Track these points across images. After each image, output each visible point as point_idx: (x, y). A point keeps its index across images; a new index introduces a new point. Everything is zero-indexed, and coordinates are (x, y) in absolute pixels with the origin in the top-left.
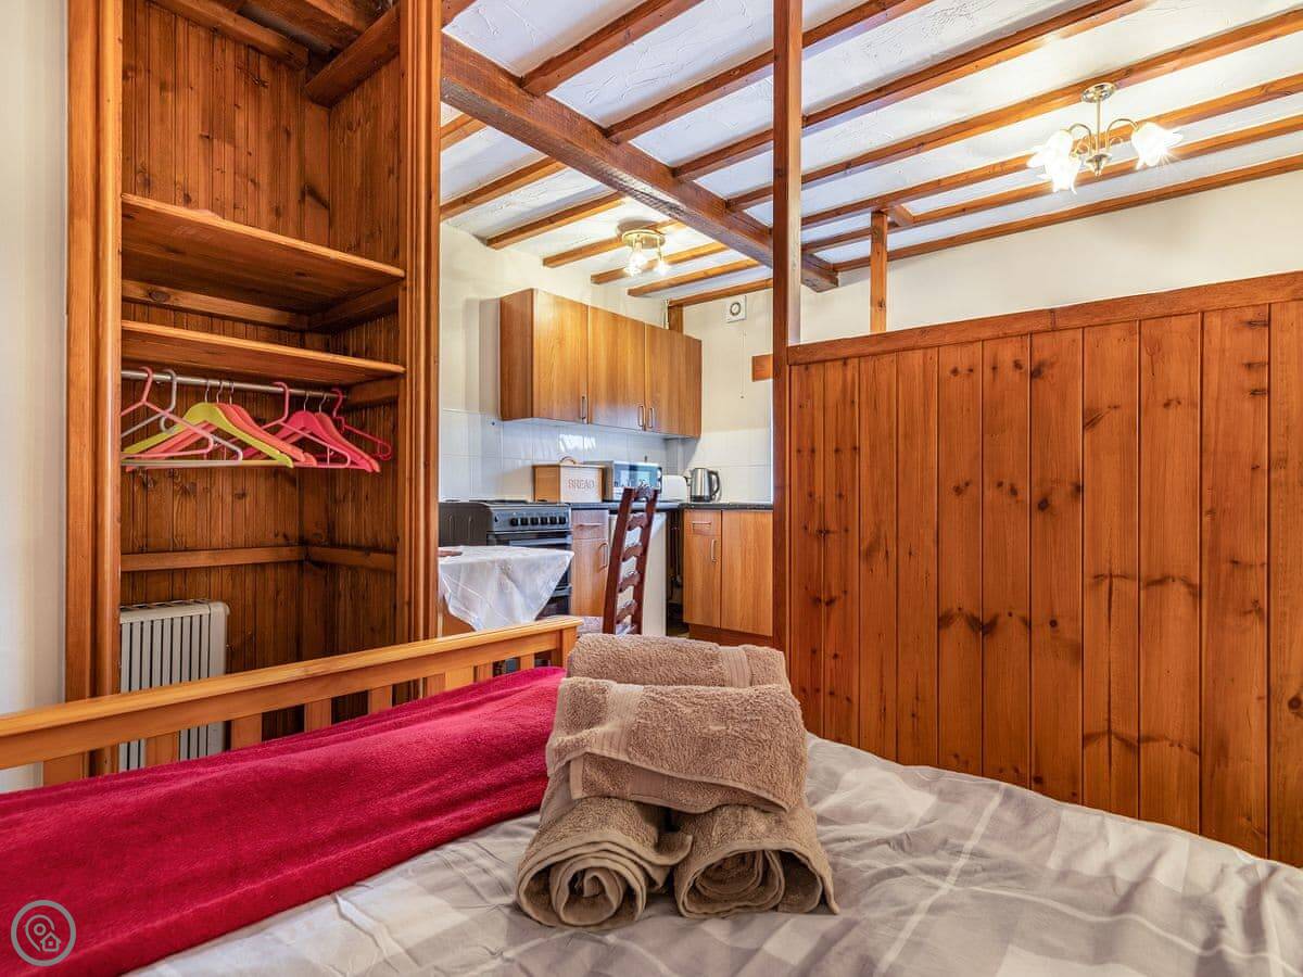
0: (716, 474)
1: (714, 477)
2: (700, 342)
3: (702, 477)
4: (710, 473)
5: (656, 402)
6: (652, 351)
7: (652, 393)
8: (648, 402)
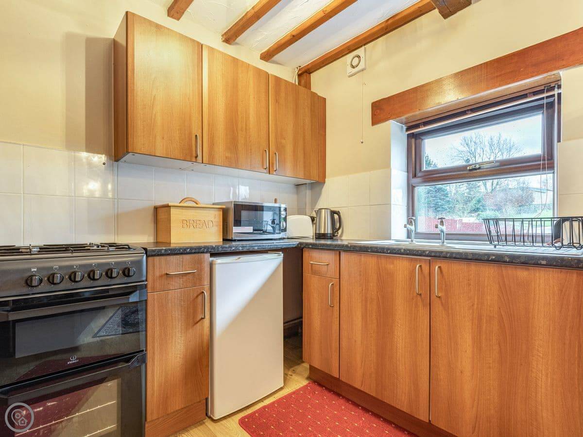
0: (338, 213)
1: (336, 216)
2: (325, 99)
3: (325, 217)
4: (333, 213)
5: (280, 148)
6: (277, 101)
7: (276, 138)
8: (273, 148)
